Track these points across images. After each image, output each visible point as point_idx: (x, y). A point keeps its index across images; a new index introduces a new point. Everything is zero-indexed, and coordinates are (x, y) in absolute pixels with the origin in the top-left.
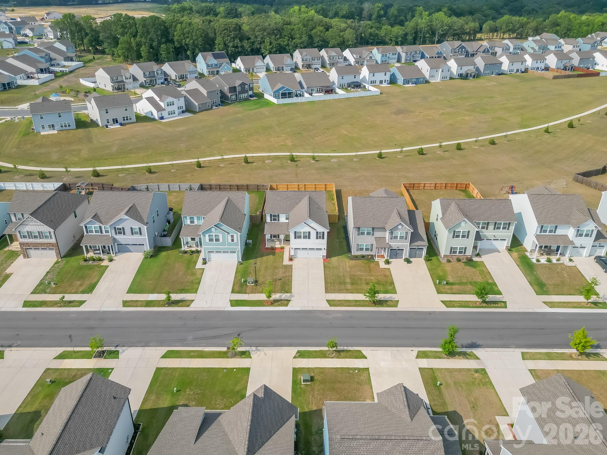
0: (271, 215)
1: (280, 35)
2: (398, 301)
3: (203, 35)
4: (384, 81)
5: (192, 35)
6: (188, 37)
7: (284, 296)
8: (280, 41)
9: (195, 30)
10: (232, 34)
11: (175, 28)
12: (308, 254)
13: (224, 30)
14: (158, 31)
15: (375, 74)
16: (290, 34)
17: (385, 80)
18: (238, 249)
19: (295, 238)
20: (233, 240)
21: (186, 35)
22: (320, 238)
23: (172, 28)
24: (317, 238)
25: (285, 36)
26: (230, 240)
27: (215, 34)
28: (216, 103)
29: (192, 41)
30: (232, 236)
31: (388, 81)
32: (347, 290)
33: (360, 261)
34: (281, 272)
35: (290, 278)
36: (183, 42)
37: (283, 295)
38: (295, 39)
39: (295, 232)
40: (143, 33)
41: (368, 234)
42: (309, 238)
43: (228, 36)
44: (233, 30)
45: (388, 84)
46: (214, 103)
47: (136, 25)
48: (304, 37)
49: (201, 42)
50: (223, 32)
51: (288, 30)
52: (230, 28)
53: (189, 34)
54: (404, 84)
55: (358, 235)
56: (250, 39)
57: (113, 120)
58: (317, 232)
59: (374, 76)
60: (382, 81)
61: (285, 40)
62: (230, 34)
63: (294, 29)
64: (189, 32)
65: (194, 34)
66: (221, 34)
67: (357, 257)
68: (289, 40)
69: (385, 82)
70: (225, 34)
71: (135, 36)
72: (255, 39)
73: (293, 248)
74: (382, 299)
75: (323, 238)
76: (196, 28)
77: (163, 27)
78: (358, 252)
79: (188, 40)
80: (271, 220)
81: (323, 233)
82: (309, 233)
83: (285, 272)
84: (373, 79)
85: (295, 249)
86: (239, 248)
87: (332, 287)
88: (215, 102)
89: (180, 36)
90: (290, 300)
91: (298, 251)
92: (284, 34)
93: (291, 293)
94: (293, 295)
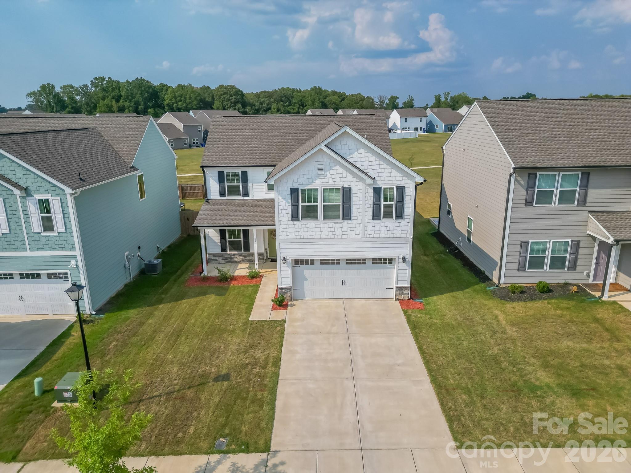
0: (221, 174)
1: (290, 102)
3: (199, 98)
4: (419, 129)
5: (185, 98)
6: (181, 101)
8: (289, 108)
9: (189, 93)
10: (233, 99)
11: (167, 91)
12: (343, 282)
13: (224, 94)
14: (145, 93)
15: (408, 119)
16: (301, 101)
17: (421, 128)
18: (73, 263)
19: (295, 217)
20: (48, 224)
21: (179, 98)
22: (388, 215)
23: (162, 92)
24: (376, 216)
25: (295, 103)
26: (37, 226)
27: (213, 99)
28: (197, 143)
29: (184, 105)
30: (45, 206)
31: (424, 129)
33: (537, 305)
34: (233, 348)
35: (270, 369)
36: (174, 106)
37: (219, 463)
38: (306, 105)
39: (294, 191)
40: (127, 97)
41: (566, 197)
42: (347, 216)
43: (229, 100)
44: (234, 95)
45: (424, 132)
46: (194, 143)
47: (120, 87)
48: (317, 104)
49: (196, 106)
50: (222, 97)
51: (298, 97)
52: (230, 92)
53: (181, 97)
54: (445, 131)
55: (528, 203)
56: (254, 105)
58: (377, 190)
59: (406, 121)
60: (417, 128)
61: (295, 107)
62: (231, 98)
63: (305, 96)
64: (182, 95)
65: (188, 97)
66: (220, 98)
67: (522, 292)
68: (299, 108)
69: (421, 130)
70: (224, 98)
71: (117, 101)
72: (261, 106)
73: (289, 259)
75: (400, 215)
76: (190, 90)
77: (151, 90)
78: (522, 274)
79: (180, 103)
80: (222, 194)
81: (401, 190)
82: (347, 191)
83: (252, 346)
84: (406, 125)
85: (297, 262)
86: (75, 257)
88: (195, 141)
89: (171, 100)
91: (307, 271)
92: (294, 101)
93: (267, 449)
94: (275, 466)
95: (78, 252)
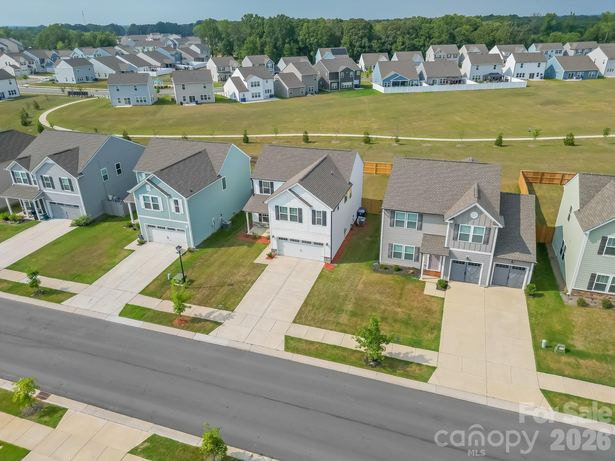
0: (260, 182)
1: (417, 35)
2: (434, 368)
3: (329, 34)
4: (535, 75)
5: (317, 34)
6: (313, 36)
7: (216, 314)
8: (415, 41)
9: (321, 28)
10: (361, 33)
11: (302, 27)
12: (301, 250)
13: (353, 28)
14: (283, 30)
15: (525, 65)
16: (428, 33)
17: (538, 73)
18: (187, 226)
19: (277, 218)
20: (177, 210)
21: (312, 34)
22: (319, 223)
23: (298, 27)
24: (314, 223)
25: (422, 35)
26: (174, 210)
27: (342, 33)
28: (312, 90)
29: (316, 40)
30: (176, 202)
31: (541, 74)
32: (338, 324)
33: (389, 277)
34: (241, 273)
35: (249, 285)
36: (307, 41)
37: (216, 311)
38: (433, 38)
39: (277, 207)
40: (269, 33)
41: (411, 225)
42: (301, 221)
43: (356, 35)
44: (362, 29)
45: (541, 78)
46: (310, 90)
47: (264, 24)
48: (444, 36)
49: (326, 41)
50: (351, 31)
51: (426, 29)
52: (359, 26)
53: (314, 33)
54: (565, 78)
55: (392, 225)
56: (381, 39)
57: (190, 97)
58: (314, 212)
59: (522, 67)
60: (534, 74)
61: (422, 40)
62: (358, 32)
63: (434, 27)
64: (314, 31)
65: (319, 32)
66: (348, 33)
67: (386, 268)
68: (425, 40)
69: (538, 76)
70: (352, 33)
71: (261, 37)
72: (386, 40)
73: (275, 236)
74: (401, 357)
75: (325, 224)
76: (322, 26)
77: (289, 26)
78: (391, 259)
79: (312, 39)
80: (261, 192)
81: (325, 213)
82: (300, 210)
83: (248, 274)
84: (521, 71)
85: (280, 238)
86: (187, 224)
87: (312, 314)
88: (311, 89)
89: (304, 35)
90: (220, 324)
91: (285, 243)
92: (421, 33)
93: (233, 311)
94: (232, 316)
95: (188, 222)
